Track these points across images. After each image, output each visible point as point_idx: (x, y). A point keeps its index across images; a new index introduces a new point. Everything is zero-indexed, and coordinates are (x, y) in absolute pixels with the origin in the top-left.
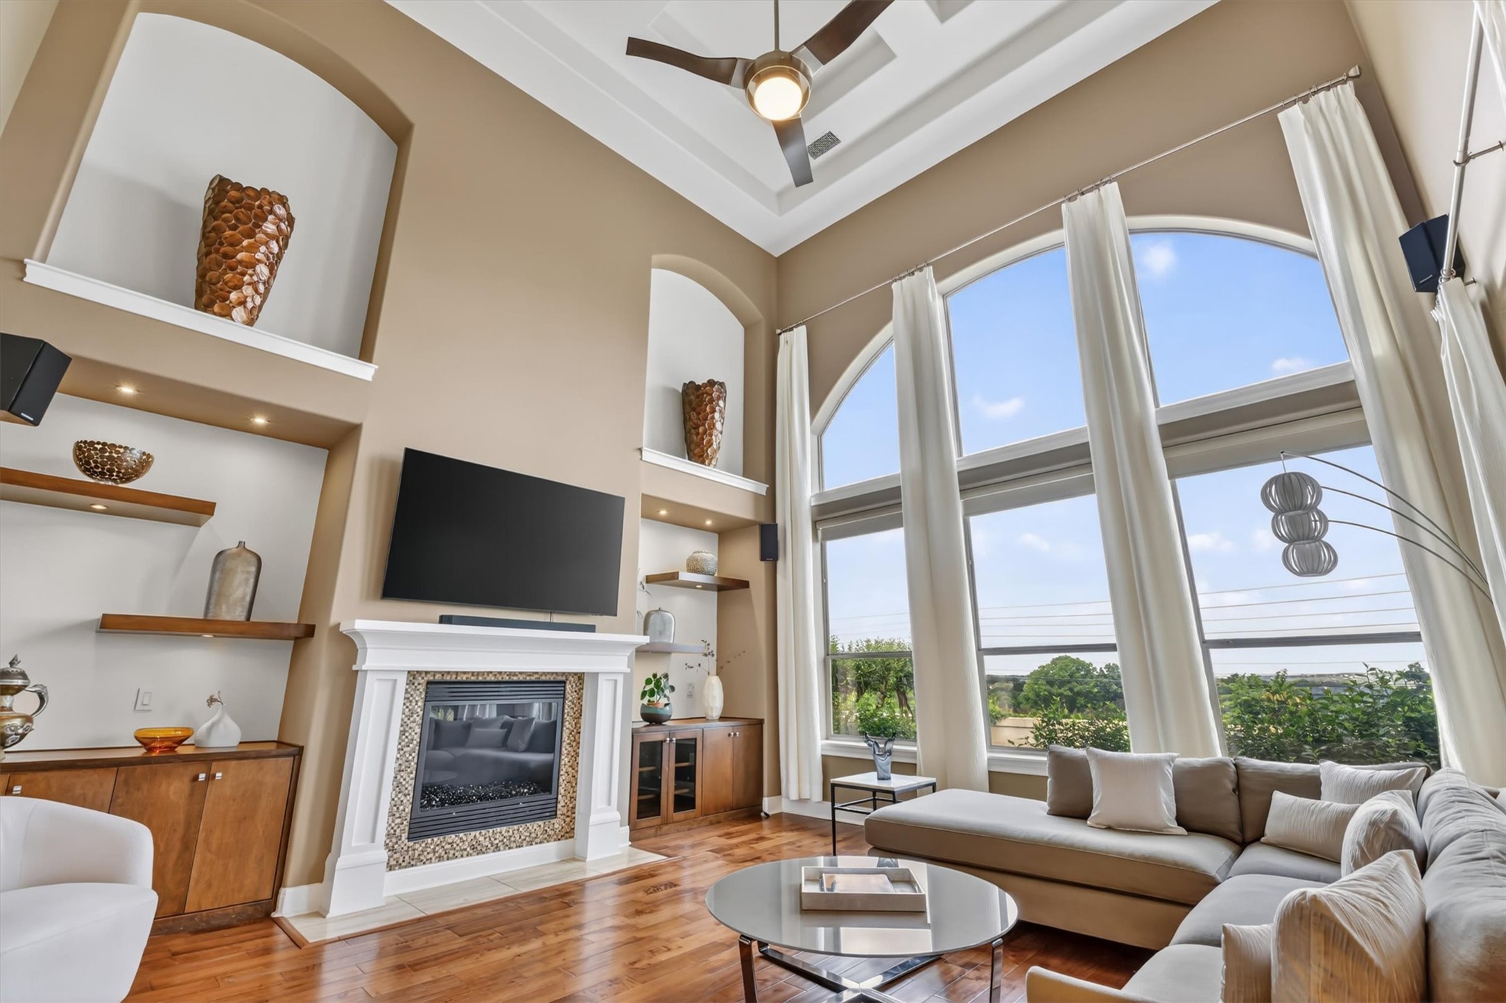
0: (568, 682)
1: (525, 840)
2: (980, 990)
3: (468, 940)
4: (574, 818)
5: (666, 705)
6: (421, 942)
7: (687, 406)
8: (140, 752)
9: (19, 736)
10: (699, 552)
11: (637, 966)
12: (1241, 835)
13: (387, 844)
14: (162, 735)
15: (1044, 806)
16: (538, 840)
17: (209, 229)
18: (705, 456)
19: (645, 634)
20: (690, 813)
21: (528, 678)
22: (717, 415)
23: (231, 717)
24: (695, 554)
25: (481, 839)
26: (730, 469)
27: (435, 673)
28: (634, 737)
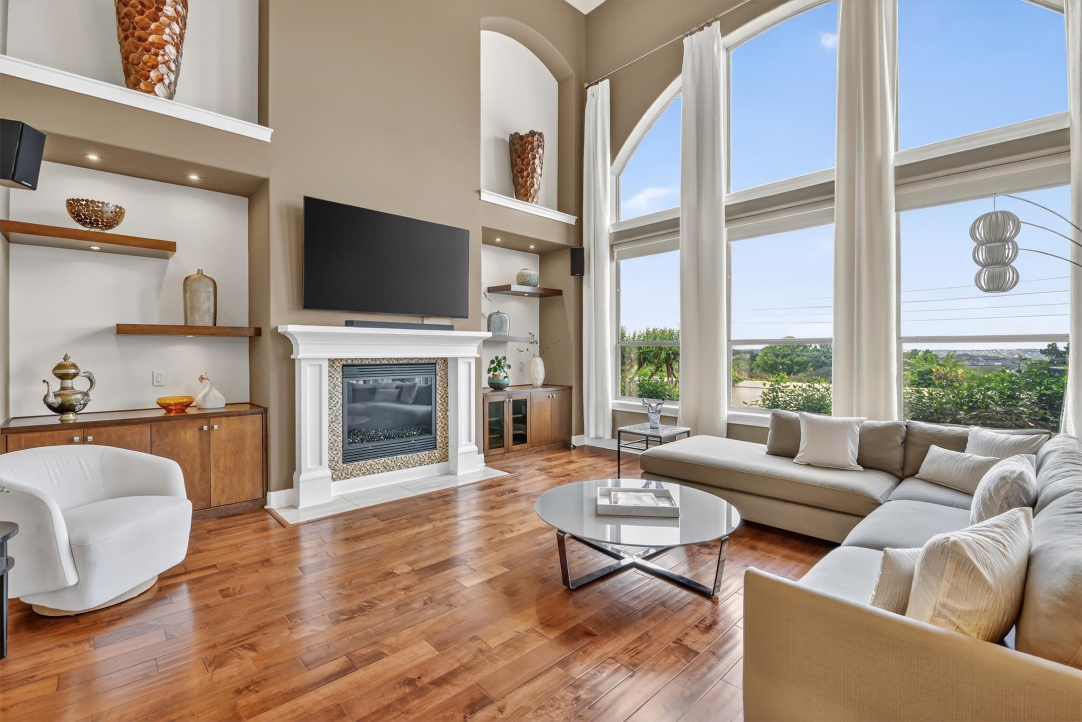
0: (437, 364)
1: (417, 463)
2: (711, 560)
3: (386, 524)
4: (448, 450)
5: (505, 377)
6: (358, 524)
7: (514, 154)
8: (162, 413)
9: (82, 406)
10: (525, 269)
11: (492, 541)
12: (902, 472)
13: (330, 466)
14: (176, 401)
15: (765, 447)
16: (426, 463)
17: (122, 15)
18: (529, 195)
19: (489, 331)
20: (524, 446)
21: (410, 362)
22: (537, 161)
23: (217, 389)
24: (522, 271)
25: (389, 462)
26: (548, 205)
27: (347, 360)
28: (485, 399)
